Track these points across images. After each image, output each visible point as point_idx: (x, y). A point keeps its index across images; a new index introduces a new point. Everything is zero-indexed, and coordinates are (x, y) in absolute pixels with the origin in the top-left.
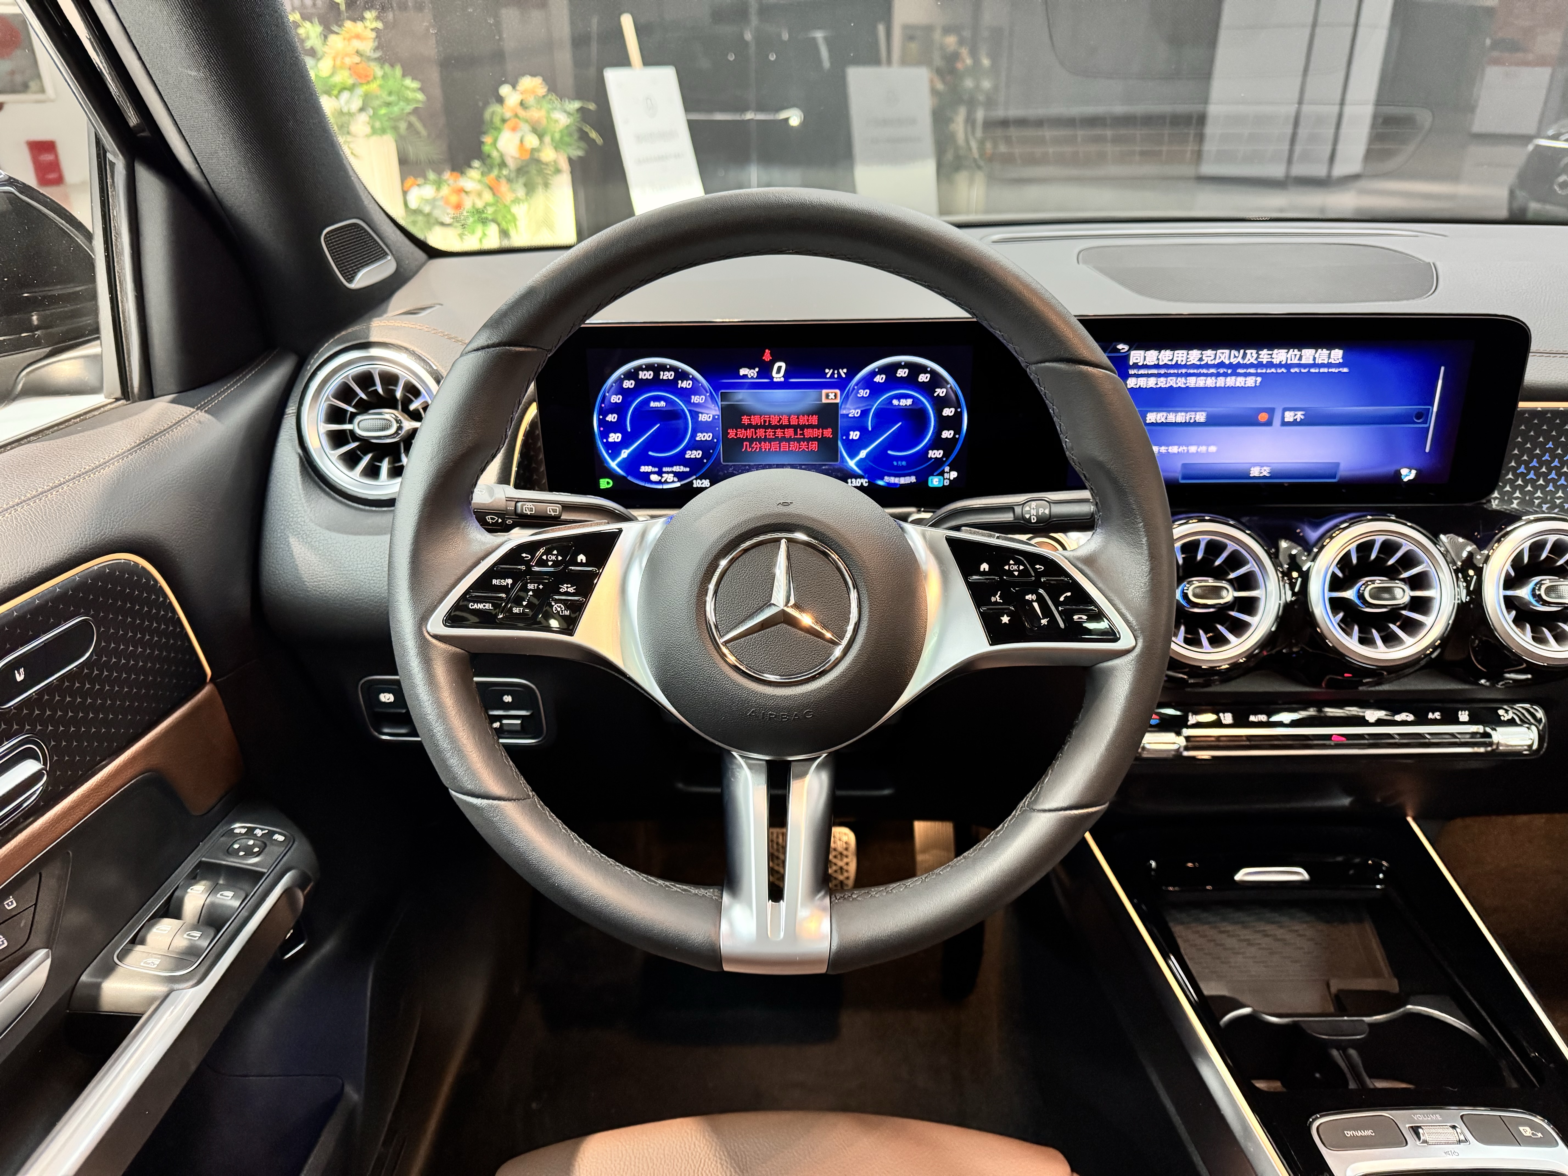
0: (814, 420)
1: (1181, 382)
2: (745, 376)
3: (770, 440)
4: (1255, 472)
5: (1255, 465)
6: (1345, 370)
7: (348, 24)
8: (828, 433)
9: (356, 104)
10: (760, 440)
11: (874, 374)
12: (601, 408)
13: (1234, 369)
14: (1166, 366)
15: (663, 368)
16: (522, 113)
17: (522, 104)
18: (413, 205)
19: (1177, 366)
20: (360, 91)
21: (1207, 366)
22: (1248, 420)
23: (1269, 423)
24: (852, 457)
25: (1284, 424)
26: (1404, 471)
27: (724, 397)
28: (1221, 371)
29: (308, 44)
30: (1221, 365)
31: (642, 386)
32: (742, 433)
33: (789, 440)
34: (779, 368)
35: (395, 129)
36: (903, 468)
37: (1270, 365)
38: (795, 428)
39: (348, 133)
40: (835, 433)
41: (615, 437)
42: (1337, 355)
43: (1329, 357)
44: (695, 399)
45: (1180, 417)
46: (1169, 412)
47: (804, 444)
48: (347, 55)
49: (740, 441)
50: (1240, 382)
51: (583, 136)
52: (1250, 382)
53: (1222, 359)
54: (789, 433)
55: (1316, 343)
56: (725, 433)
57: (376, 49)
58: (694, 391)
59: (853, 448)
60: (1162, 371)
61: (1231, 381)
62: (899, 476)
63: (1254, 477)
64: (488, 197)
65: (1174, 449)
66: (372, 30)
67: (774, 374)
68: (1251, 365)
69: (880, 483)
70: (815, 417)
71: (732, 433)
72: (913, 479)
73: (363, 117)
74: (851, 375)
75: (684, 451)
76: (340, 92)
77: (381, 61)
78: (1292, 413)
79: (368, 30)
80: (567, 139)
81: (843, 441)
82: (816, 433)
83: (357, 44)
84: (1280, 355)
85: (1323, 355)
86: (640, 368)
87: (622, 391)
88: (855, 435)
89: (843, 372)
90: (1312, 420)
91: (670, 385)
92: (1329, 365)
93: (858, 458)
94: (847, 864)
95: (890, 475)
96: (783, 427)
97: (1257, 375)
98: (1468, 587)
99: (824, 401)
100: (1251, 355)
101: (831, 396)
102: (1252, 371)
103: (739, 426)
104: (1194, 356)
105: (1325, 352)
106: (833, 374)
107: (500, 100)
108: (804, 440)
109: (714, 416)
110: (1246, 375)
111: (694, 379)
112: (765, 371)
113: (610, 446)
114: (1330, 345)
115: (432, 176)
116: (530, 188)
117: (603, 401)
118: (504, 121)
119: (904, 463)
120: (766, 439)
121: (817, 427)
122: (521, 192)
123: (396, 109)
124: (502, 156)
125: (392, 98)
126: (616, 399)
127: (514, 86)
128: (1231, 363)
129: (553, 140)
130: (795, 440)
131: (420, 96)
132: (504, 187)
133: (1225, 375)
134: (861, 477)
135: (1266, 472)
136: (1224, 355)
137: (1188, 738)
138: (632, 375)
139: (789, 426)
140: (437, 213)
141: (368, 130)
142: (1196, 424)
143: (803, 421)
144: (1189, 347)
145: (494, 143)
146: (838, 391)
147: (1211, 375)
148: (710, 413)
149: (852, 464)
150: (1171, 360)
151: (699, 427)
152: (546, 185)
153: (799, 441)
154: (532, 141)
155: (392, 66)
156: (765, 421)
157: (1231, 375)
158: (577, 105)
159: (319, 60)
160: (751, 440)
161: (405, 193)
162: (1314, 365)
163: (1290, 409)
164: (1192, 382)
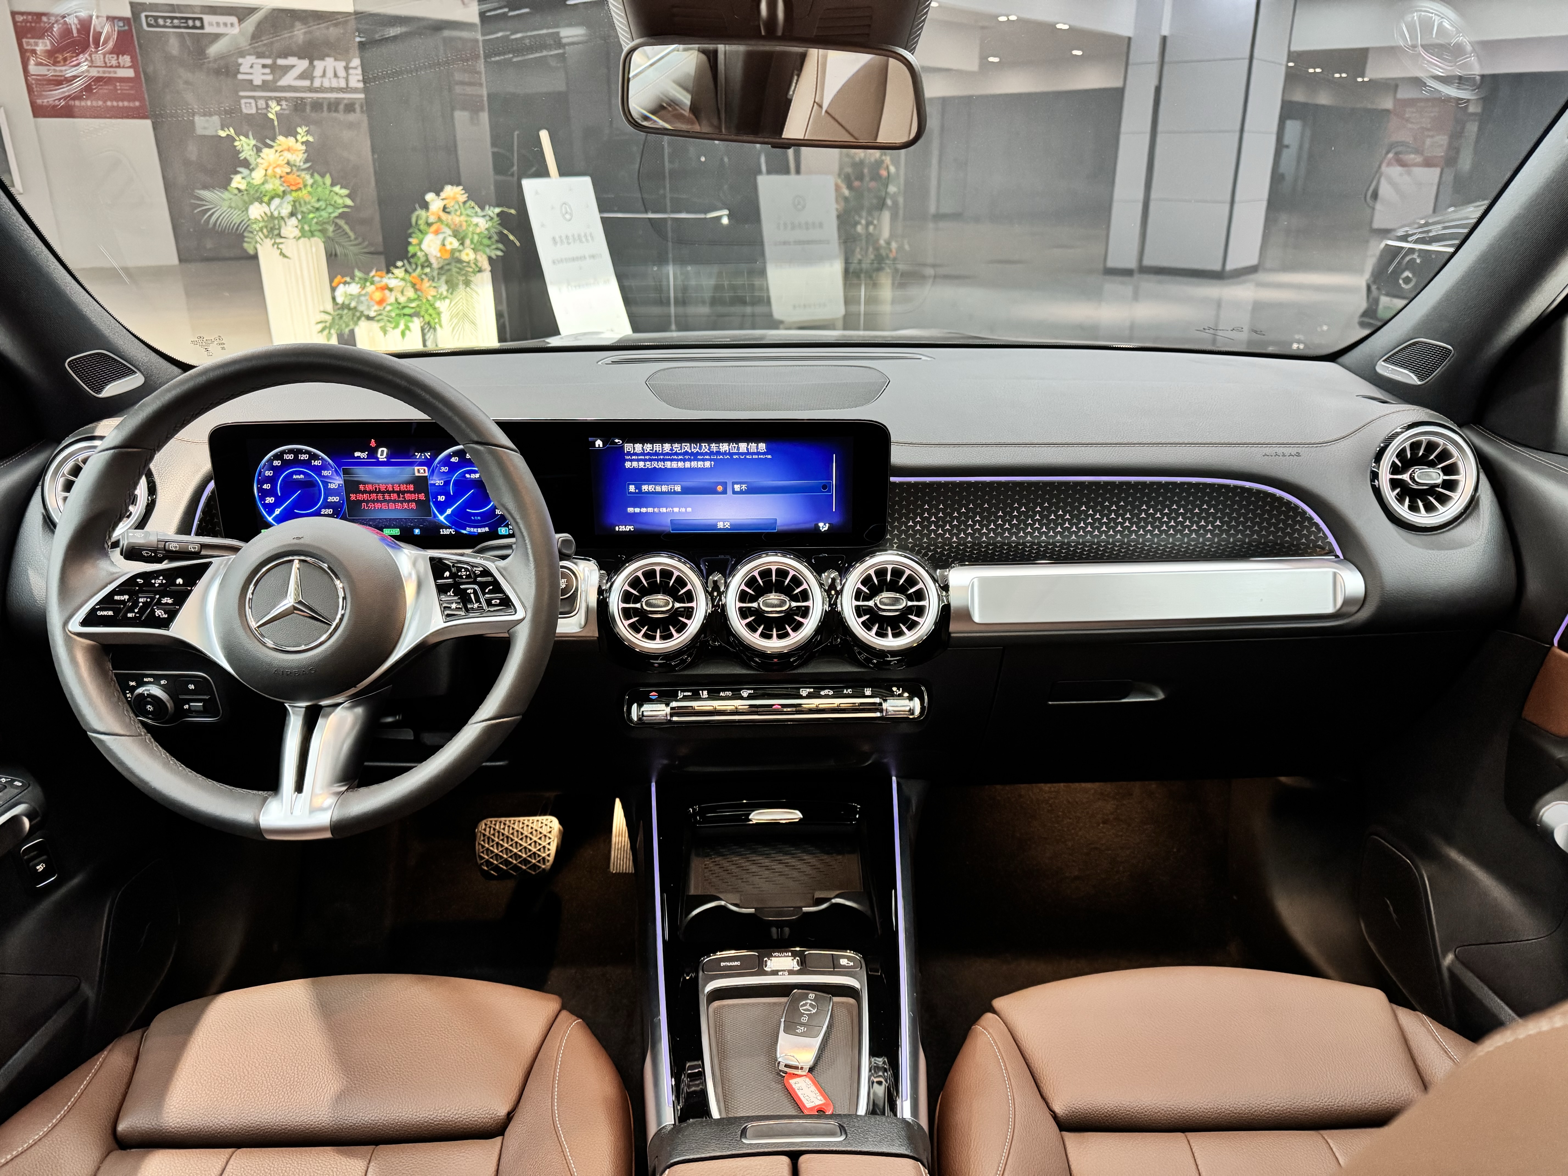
0: (411, 487)
1: (661, 465)
2: (359, 457)
3: (381, 502)
4: (720, 525)
5: (720, 520)
6: (769, 457)
7: (281, 139)
8: (422, 496)
9: (286, 210)
10: (373, 501)
11: (450, 456)
12: (258, 480)
13: (695, 456)
14: (648, 454)
15: (300, 451)
16: (444, 216)
17: (444, 209)
18: (340, 300)
19: (656, 454)
20: (289, 198)
21: (676, 454)
22: (710, 490)
23: (724, 492)
24: (442, 513)
25: (734, 492)
26: (821, 525)
27: (346, 472)
28: (687, 457)
29: (242, 156)
30: (686, 453)
31: (286, 464)
32: (360, 497)
33: (395, 501)
34: (383, 451)
35: (323, 231)
36: (478, 521)
37: (718, 453)
38: (398, 493)
39: (279, 235)
40: (427, 496)
41: (270, 500)
42: (762, 446)
43: (757, 449)
44: (325, 473)
45: (664, 488)
46: (656, 485)
47: (405, 505)
48: (278, 166)
49: (360, 502)
50: (700, 464)
51: (503, 239)
52: (707, 464)
53: (686, 449)
54: (394, 496)
55: (748, 439)
56: (348, 497)
57: (306, 161)
58: (324, 467)
59: (442, 507)
60: (647, 457)
61: (694, 464)
62: (477, 527)
63: (720, 529)
64: (410, 293)
65: (664, 510)
66: (303, 143)
67: (379, 456)
68: (706, 454)
69: (464, 532)
70: (412, 486)
71: (353, 497)
72: (487, 529)
73: (293, 221)
74: (434, 457)
75: (320, 509)
76: (272, 198)
77: (311, 170)
78: (739, 486)
79: (299, 144)
80: (486, 241)
81: (434, 503)
82: (414, 496)
83: (288, 156)
84: (724, 447)
85: (753, 447)
86: (283, 452)
87: (273, 468)
88: (441, 498)
89: (428, 455)
90: (752, 490)
91: (307, 464)
92: (758, 453)
93: (446, 514)
94: (549, 844)
95: (470, 527)
96: (389, 492)
97: (710, 460)
98: (830, 601)
99: (417, 474)
100: (705, 447)
101: (421, 471)
102: (707, 457)
103: (358, 491)
104: (667, 447)
105: (754, 445)
106: (421, 455)
107: (425, 206)
108: (405, 501)
109: (339, 484)
110: (704, 460)
111: (322, 459)
112: (372, 453)
113: (265, 506)
114: (757, 440)
115: (358, 274)
116: (452, 286)
117: (260, 475)
118: (429, 225)
119: (479, 518)
120: (378, 501)
121: (414, 492)
122: (443, 289)
123: (324, 214)
124: (426, 255)
125: (322, 204)
126: (269, 473)
127: (438, 194)
128: (692, 452)
129: (472, 241)
130: (398, 501)
131: (349, 202)
132: (426, 284)
133: (690, 460)
134: (450, 528)
135: (727, 525)
136: (687, 447)
137: (672, 709)
138: (278, 457)
139: (394, 492)
140: (361, 308)
141: (297, 233)
142: (675, 493)
143: (403, 488)
144: (663, 441)
145: (420, 244)
146: (426, 468)
147: (681, 460)
148: (337, 482)
149: (442, 518)
150: (652, 450)
151: (330, 492)
152: (467, 283)
153: (402, 502)
154: (453, 243)
155: (323, 176)
156: (376, 488)
157: (694, 460)
158: (498, 210)
159: (252, 170)
160: (367, 502)
161: (333, 289)
162: (748, 453)
163: (737, 483)
164: (668, 464)
